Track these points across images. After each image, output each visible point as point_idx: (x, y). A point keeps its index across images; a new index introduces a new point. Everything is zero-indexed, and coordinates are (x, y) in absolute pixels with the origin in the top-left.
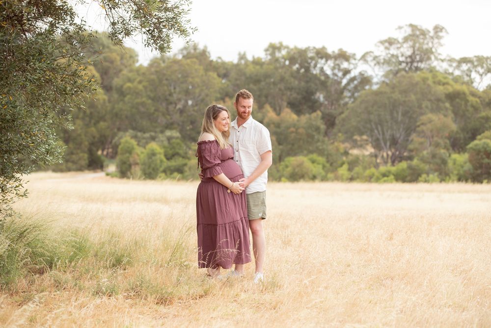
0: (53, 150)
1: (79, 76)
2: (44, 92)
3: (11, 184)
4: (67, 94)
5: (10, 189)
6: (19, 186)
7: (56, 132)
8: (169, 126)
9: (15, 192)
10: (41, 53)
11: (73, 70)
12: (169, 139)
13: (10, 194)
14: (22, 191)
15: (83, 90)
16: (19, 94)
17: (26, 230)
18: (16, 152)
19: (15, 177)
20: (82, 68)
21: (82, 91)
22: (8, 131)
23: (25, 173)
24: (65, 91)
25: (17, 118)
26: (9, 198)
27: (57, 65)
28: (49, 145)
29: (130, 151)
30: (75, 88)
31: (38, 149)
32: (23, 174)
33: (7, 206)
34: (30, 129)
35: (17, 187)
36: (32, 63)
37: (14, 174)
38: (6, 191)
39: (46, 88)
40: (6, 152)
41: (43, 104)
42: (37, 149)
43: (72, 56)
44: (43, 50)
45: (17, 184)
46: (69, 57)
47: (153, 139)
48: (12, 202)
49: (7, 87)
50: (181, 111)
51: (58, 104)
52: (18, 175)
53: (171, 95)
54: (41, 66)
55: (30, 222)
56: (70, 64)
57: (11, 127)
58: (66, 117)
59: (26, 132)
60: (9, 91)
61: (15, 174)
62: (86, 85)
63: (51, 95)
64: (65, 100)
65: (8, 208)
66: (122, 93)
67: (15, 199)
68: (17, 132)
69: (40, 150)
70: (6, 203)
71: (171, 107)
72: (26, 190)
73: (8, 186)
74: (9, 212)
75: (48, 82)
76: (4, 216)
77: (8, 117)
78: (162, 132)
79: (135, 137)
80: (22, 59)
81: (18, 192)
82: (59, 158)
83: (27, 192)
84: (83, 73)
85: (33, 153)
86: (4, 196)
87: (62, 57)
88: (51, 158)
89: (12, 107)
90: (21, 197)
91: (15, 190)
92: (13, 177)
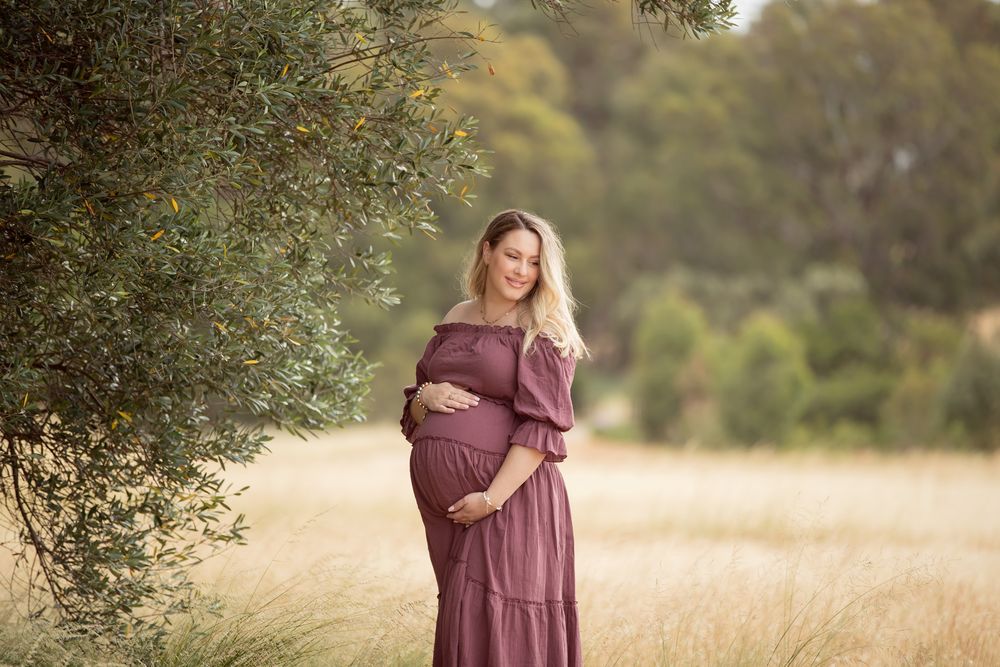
0: (330, 377)
1: (413, 123)
2: (296, 178)
3: (187, 497)
4: (372, 185)
5: (185, 516)
6: (214, 506)
7: (339, 317)
8: (824, 251)
9: (201, 526)
10: (274, 47)
11: (391, 102)
12: (823, 300)
13: (182, 533)
14: (224, 522)
15: (425, 170)
16: (202, 192)
17: (238, 655)
18: (204, 388)
19: (199, 475)
20: (421, 92)
21: (421, 175)
22: (170, 315)
23: (233, 460)
24: (365, 175)
25: (200, 272)
26: (180, 547)
27: (335, 86)
28: (317, 361)
29: (677, 347)
30: (400, 164)
31: (276, 377)
32: (228, 464)
33: (175, 576)
34: (246, 309)
35: (206, 507)
36: (245, 83)
37: (195, 464)
38: (171, 524)
39: (302, 163)
40: (167, 388)
41: (290, 222)
42: (272, 375)
43: (387, 53)
44: (283, 37)
45: (206, 497)
46: (378, 56)
47: (763, 299)
48: (191, 561)
49: (161, 165)
50: (869, 197)
51: (346, 219)
52: (208, 467)
53: (828, 136)
54: (276, 92)
55: (250, 630)
56: (381, 81)
57: (179, 304)
58: (371, 261)
59: (231, 318)
60: (168, 180)
61: (200, 462)
62: (437, 153)
63: (321, 190)
64: (366, 204)
65: (176, 584)
66: (645, 131)
67: (203, 550)
68: (200, 320)
69: (281, 379)
70: (172, 564)
71: (829, 183)
72: (240, 518)
73: (179, 504)
74: (180, 596)
75: (305, 145)
76: (164, 609)
77: (168, 270)
78: (797, 273)
79: (696, 295)
80: (213, 69)
81: (213, 525)
82: (353, 404)
83: (244, 524)
84: (425, 111)
85: (260, 389)
86: (164, 537)
87: (353, 57)
88: (324, 405)
89: (182, 234)
90: (221, 543)
91: (201, 518)
92: (193, 472)
